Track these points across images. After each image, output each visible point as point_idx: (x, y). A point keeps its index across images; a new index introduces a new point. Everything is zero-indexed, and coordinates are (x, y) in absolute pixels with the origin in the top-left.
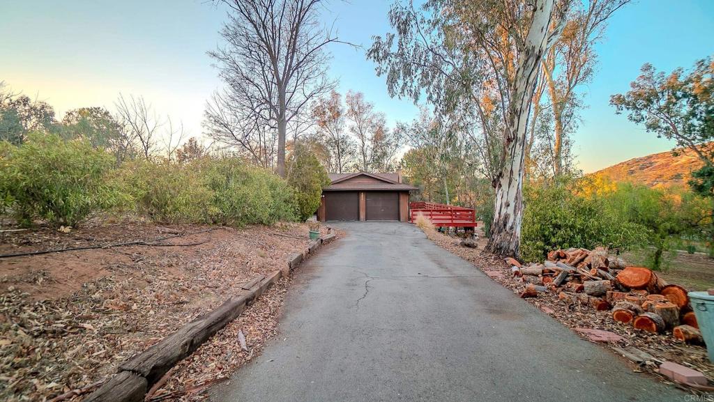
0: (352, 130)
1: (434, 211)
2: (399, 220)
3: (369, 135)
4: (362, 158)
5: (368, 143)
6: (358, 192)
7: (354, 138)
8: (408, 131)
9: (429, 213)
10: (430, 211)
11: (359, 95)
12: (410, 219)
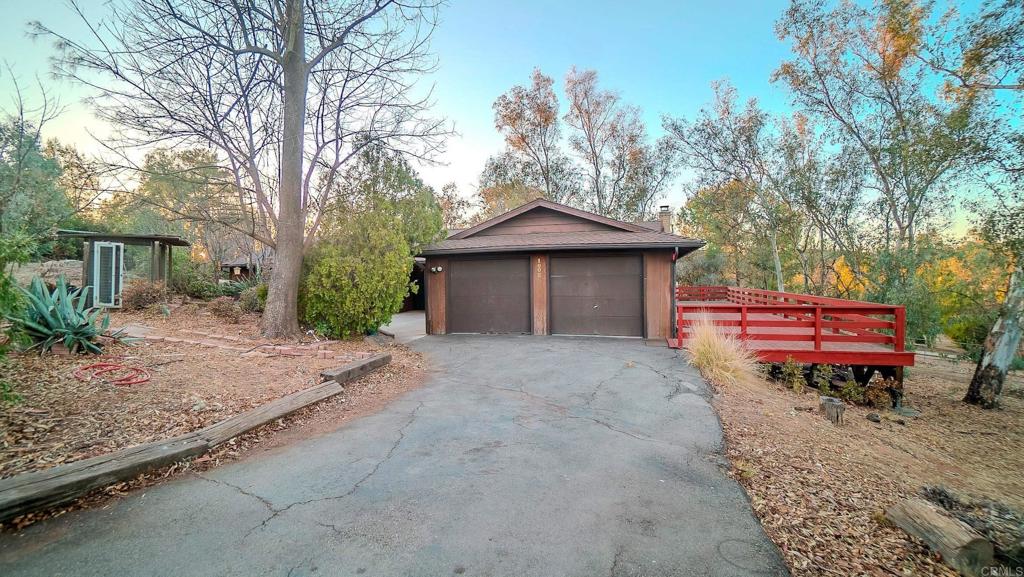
0: (577, 145)
1: (751, 310)
2: (643, 332)
3: (608, 155)
4: (596, 202)
5: (606, 171)
6: (527, 255)
7: (579, 162)
8: (686, 134)
9: (737, 317)
10: (739, 310)
11: (590, 76)
12: (676, 332)
